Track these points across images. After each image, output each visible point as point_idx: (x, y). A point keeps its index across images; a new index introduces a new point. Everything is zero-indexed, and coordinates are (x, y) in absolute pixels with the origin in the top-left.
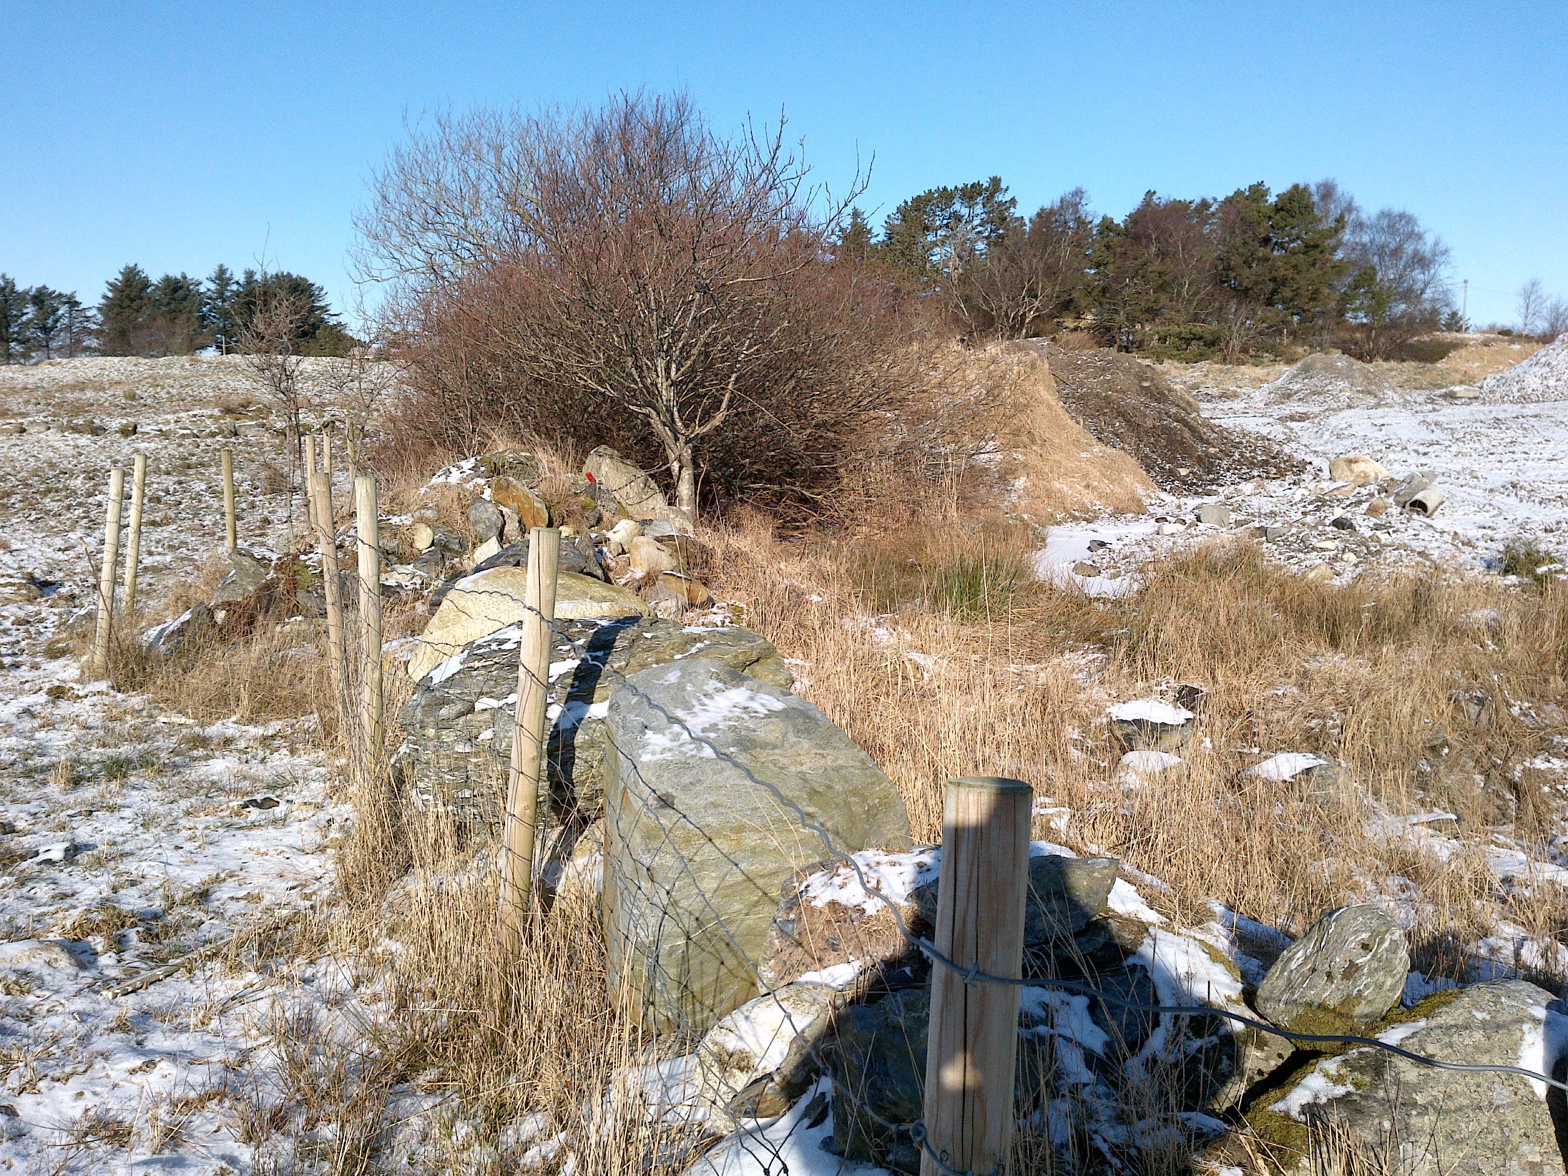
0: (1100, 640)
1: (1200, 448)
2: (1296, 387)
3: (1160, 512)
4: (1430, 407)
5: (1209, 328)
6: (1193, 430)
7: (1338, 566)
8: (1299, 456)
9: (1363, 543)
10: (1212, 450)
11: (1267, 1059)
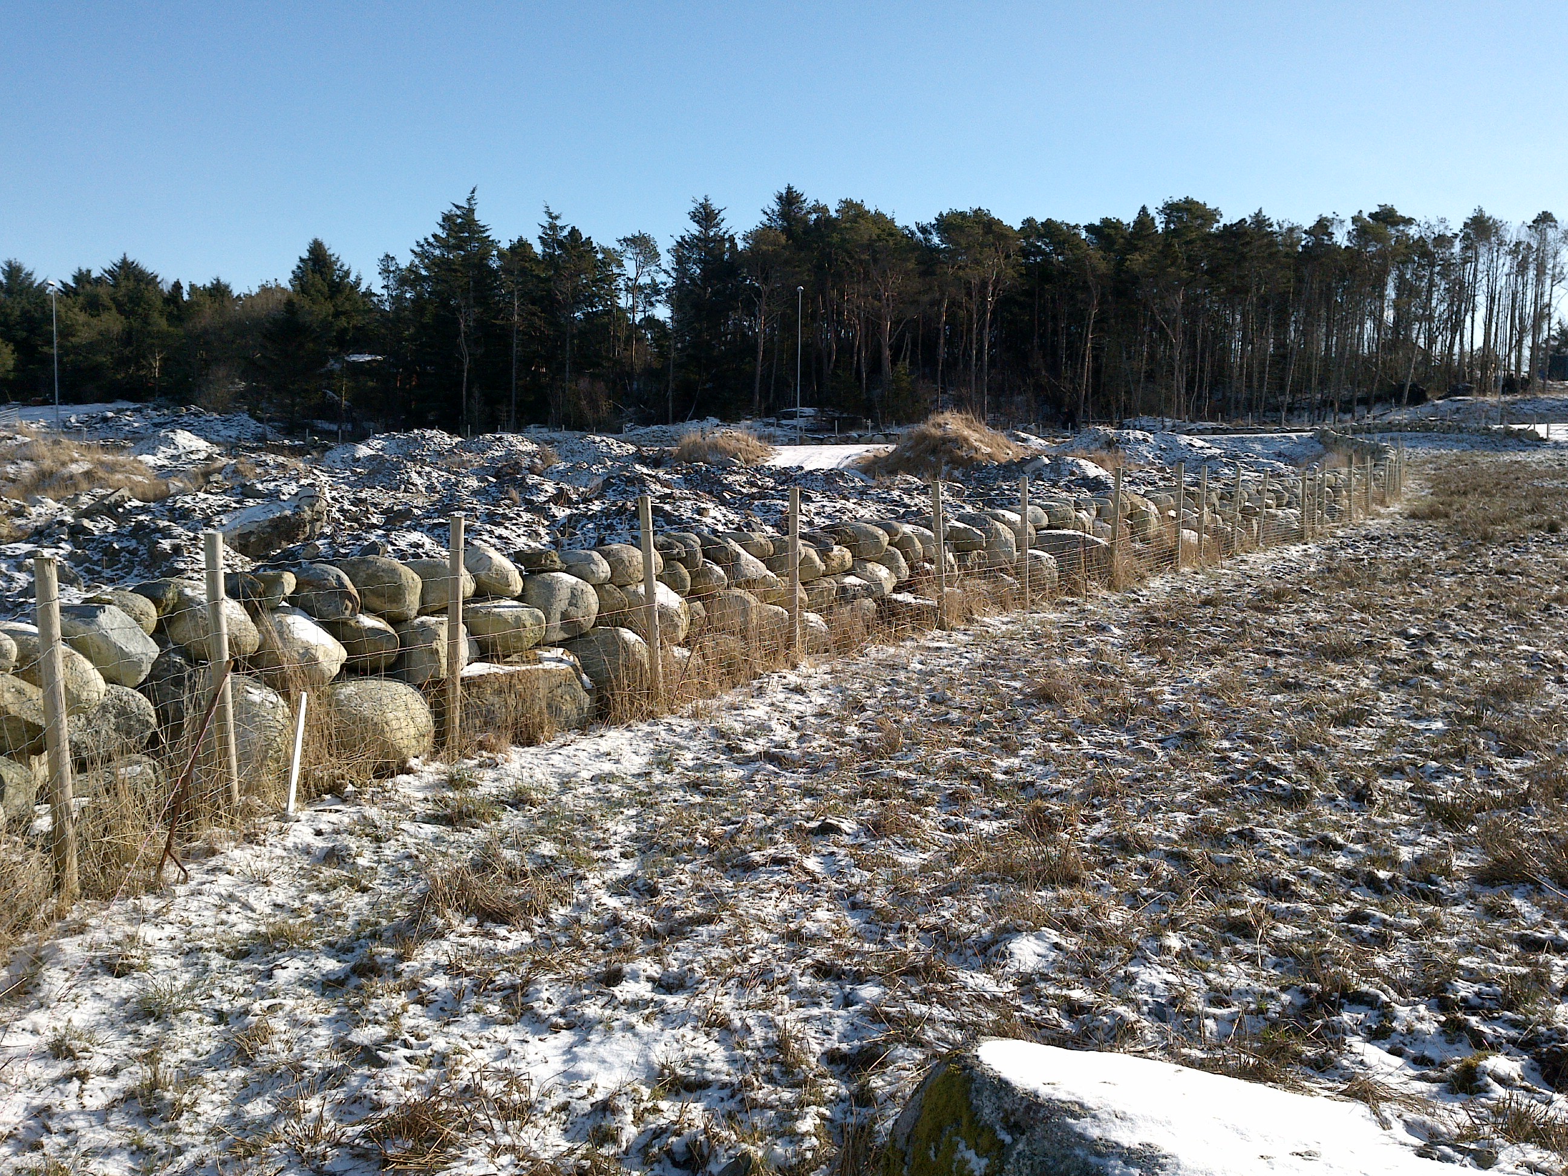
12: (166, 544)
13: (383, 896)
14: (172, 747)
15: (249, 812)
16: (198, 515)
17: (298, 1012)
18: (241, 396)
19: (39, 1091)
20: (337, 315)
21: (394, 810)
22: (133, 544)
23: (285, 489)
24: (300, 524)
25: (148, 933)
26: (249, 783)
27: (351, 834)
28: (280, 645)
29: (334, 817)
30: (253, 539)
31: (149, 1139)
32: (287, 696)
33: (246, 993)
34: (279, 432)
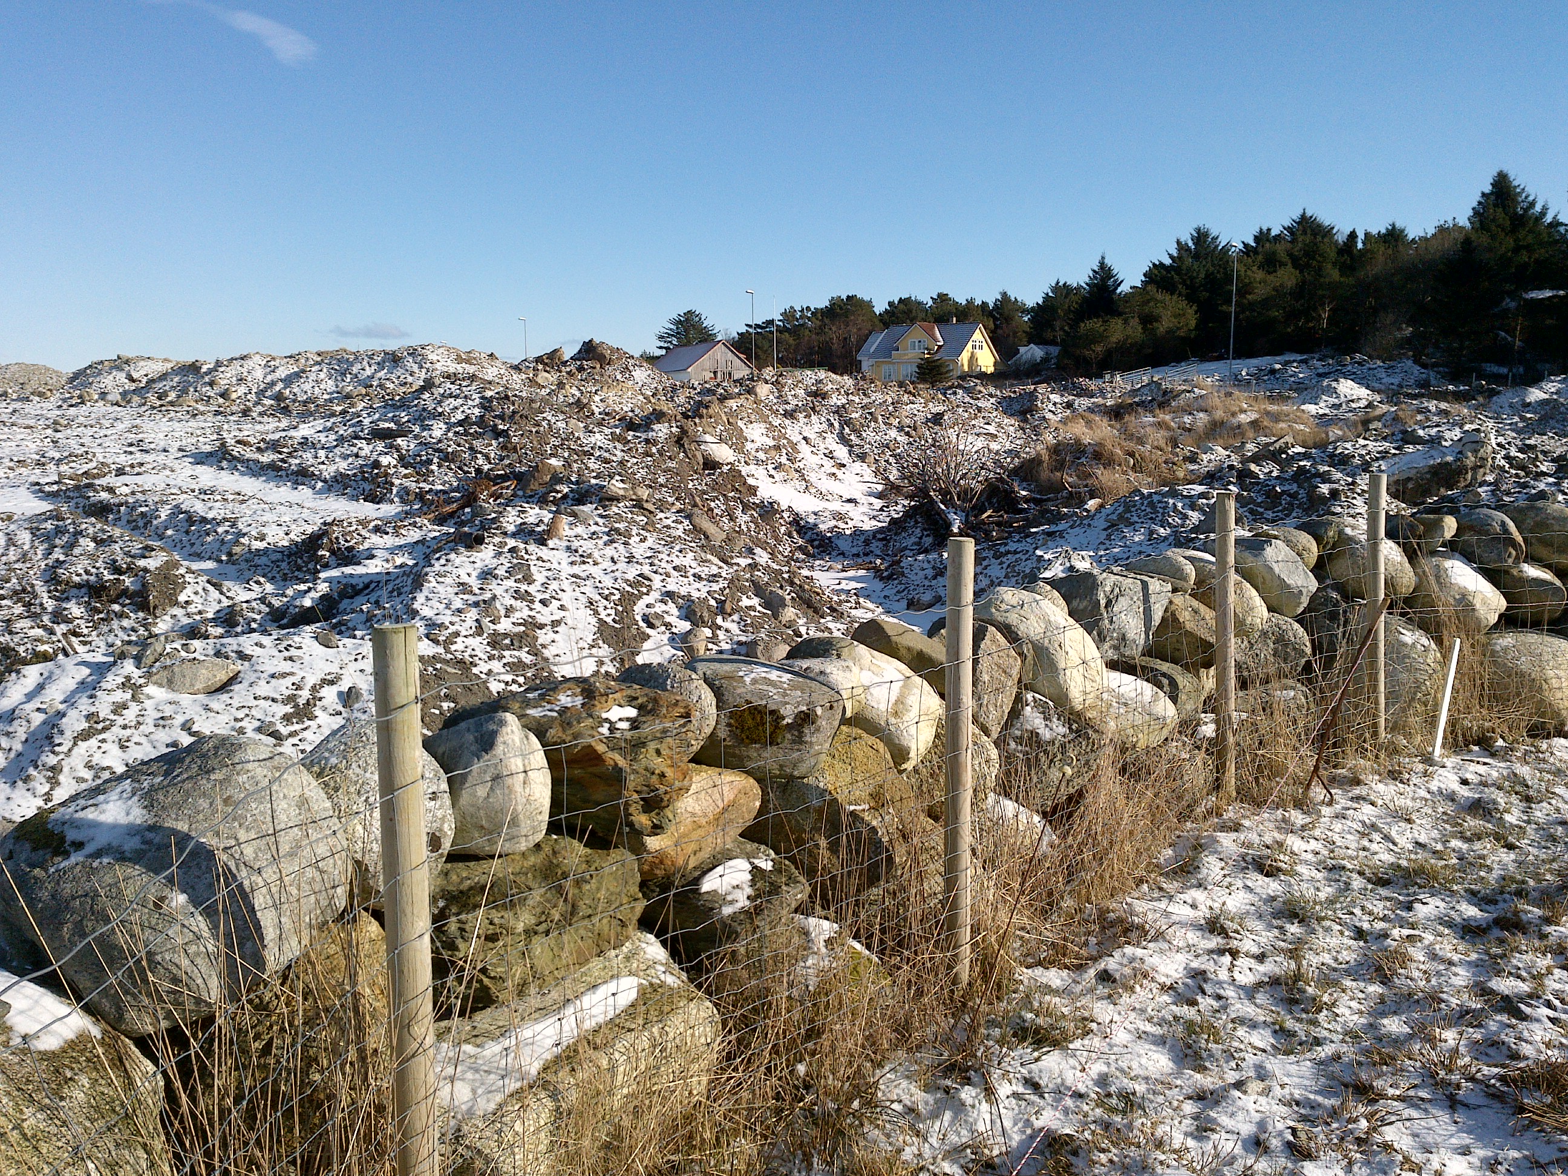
12: (1325, 489)
13: (1531, 857)
14: (1324, 676)
15: (1394, 750)
16: (1357, 461)
17: (1437, 947)
18: (1408, 340)
19: (1196, 956)
20: (1517, 250)
21: (1548, 772)
22: (1295, 487)
23: (1448, 435)
24: (1461, 471)
25: (1295, 843)
26: (1396, 722)
27: (1500, 788)
28: (1437, 589)
29: (1482, 769)
30: (1410, 485)
31: (1290, 1024)
32: (1439, 641)
33: (1384, 919)
34: (1443, 377)
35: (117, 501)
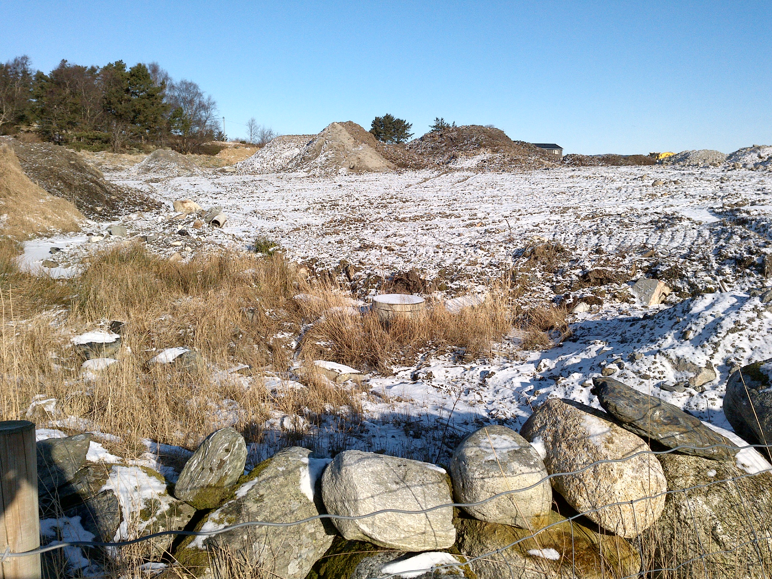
0: (63, 302)
1: (107, 196)
2: (152, 166)
3: (89, 231)
4: (215, 176)
5: (103, 134)
6: (101, 187)
7: (183, 253)
8: (158, 200)
9: (194, 241)
10: (113, 197)
11: (183, 520)
35: (751, 218)
